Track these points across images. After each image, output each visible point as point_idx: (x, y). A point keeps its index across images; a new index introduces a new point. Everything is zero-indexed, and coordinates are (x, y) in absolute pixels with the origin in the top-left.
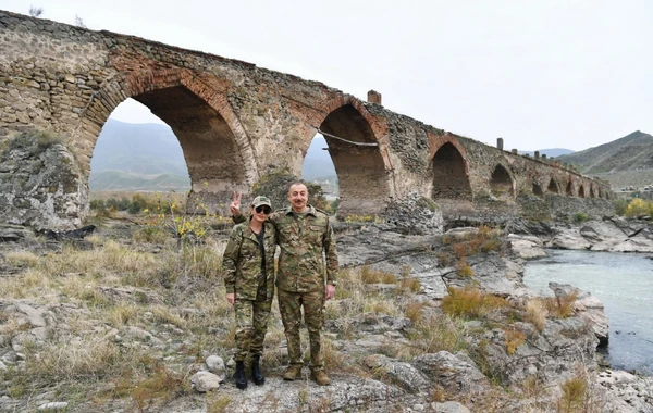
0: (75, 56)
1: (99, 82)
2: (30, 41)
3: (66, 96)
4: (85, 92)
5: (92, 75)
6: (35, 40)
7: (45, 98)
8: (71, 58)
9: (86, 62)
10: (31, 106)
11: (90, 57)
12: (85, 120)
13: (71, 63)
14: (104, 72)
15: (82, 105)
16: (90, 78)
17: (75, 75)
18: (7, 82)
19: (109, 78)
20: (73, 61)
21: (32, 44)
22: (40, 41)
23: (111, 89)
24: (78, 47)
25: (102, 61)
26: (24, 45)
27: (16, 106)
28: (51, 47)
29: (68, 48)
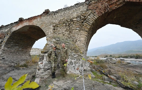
0: (76, 12)
1: (85, 17)
2: (63, 14)
3: (74, 25)
4: (80, 22)
5: (82, 16)
6: (64, 13)
7: (67, 28)
8: (74, 13)
9: (80, 12)
10: (63, 31)
11: (81, 10)
12: (81, 31)
13: (75, 15)
14: (87, 13)
15: (79, 26)
16: (82, 17)
17: (76, 18)
18: (57, 27)
19: (88, 14)
20: (75, 14)
21: (64, 14)
22: (65, 13)
23: (90, 18)
24: (77, 9)
25: (85, 10)
26: (61, 15)
27: (59, 32)
28: (69, 13)
29: (73, 11)
